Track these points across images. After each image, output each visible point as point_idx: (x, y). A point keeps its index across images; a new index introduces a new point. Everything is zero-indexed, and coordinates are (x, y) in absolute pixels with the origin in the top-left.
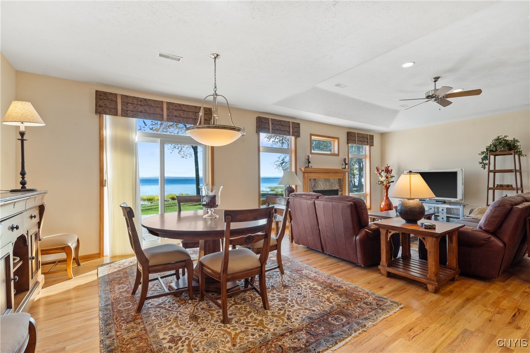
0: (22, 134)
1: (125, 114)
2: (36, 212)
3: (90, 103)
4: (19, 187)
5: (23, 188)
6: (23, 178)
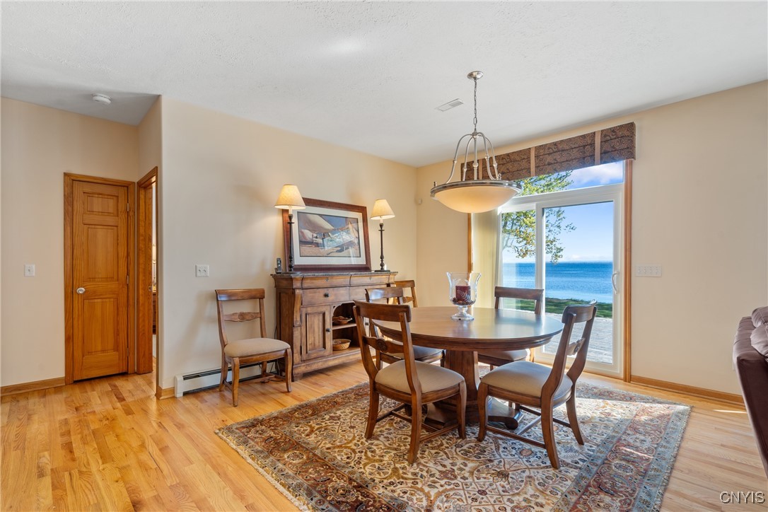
0: (381, 226)
6: (382, 261)
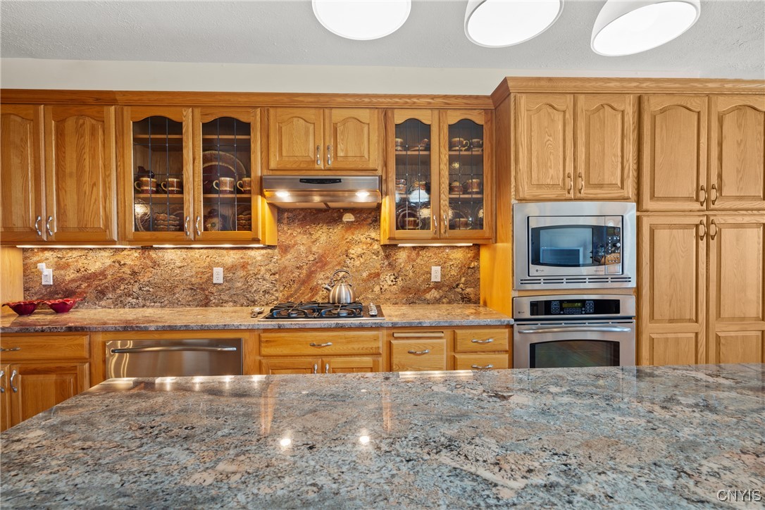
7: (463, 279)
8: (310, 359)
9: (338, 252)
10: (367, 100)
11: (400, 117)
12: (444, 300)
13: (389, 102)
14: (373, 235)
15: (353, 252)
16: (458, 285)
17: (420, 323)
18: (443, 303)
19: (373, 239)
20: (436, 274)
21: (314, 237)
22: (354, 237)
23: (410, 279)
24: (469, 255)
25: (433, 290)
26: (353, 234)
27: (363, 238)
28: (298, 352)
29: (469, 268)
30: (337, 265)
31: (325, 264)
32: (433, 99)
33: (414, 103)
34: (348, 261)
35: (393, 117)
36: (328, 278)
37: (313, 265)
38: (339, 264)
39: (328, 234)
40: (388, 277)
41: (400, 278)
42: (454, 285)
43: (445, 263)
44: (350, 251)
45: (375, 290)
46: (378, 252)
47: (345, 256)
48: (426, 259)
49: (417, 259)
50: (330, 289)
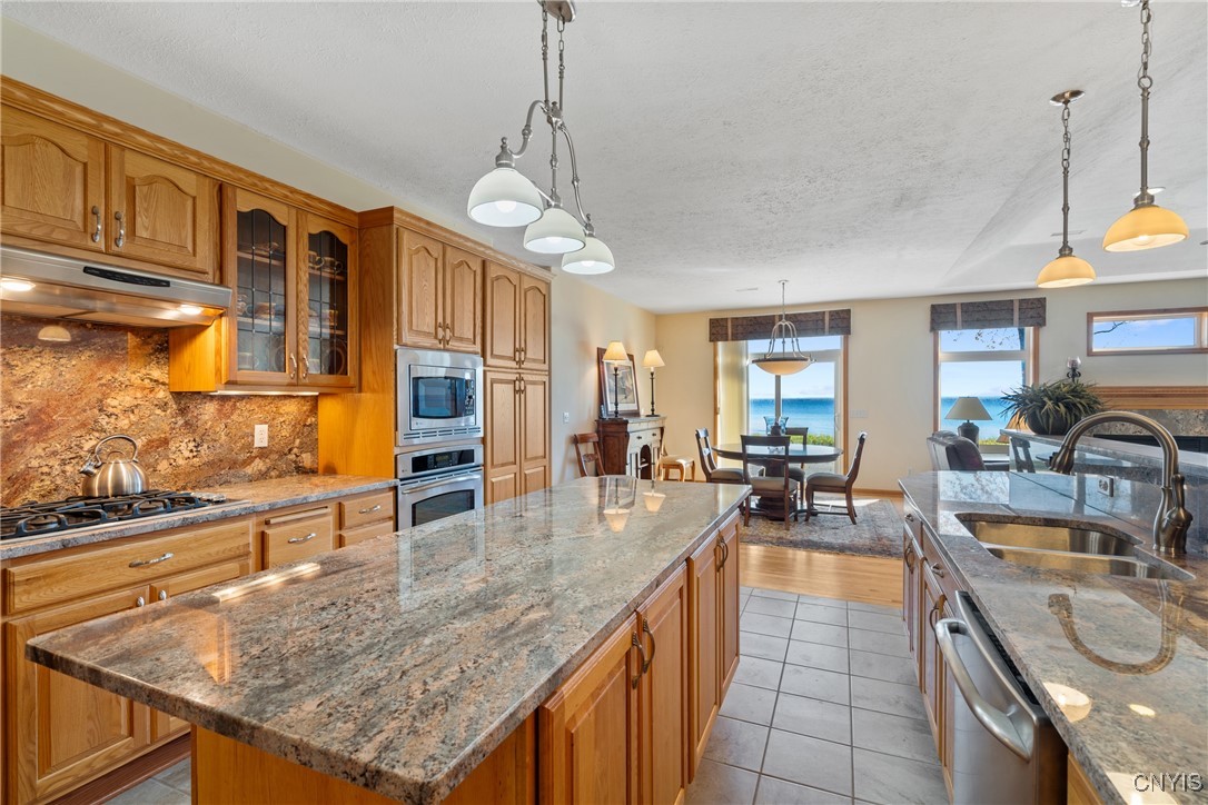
0: (652, 374)
1: (736, 338)
2: (658, 432)
3: (703, 330)
4: (650, 413)
5: (653, 415)
7: (298, 441)
8: (126, 593)
9: (81, 404)
10: (193, 159)
11: (245, 203)
12: (273, 474)
13: (229, 175)
14: (156, 373)
15: (115, 403)
16: (290, 450)
17: (305, 498)
18: (271, 478)
19: (155, 381)
20: (261, 436)
21: (19, 373)
22: (116, 376)
23: (222, 445)
24: (305, 408)
25: (257, 460)
26: (114, 370)
27: (135, 379)
28: (104, 585)
29: (305, 425)
30: (77, 428)
31: (49, 427)
32: (291, 192)
33: (266, 189)
34: (104, 420)
35: (235, 200)
36: (54, 453)
37: (17, 429)
38: (83, 425)
39: (55, 368)
40: (183, 444)
41: (205, 446)
42: (286, 451)
43: (273, 419)
44: (109, 401)
45: (159, 468)
46: (166, 404)
47: (96, 411)
48: (246, 414)
49: (232, 414)
50: (95, 471)
